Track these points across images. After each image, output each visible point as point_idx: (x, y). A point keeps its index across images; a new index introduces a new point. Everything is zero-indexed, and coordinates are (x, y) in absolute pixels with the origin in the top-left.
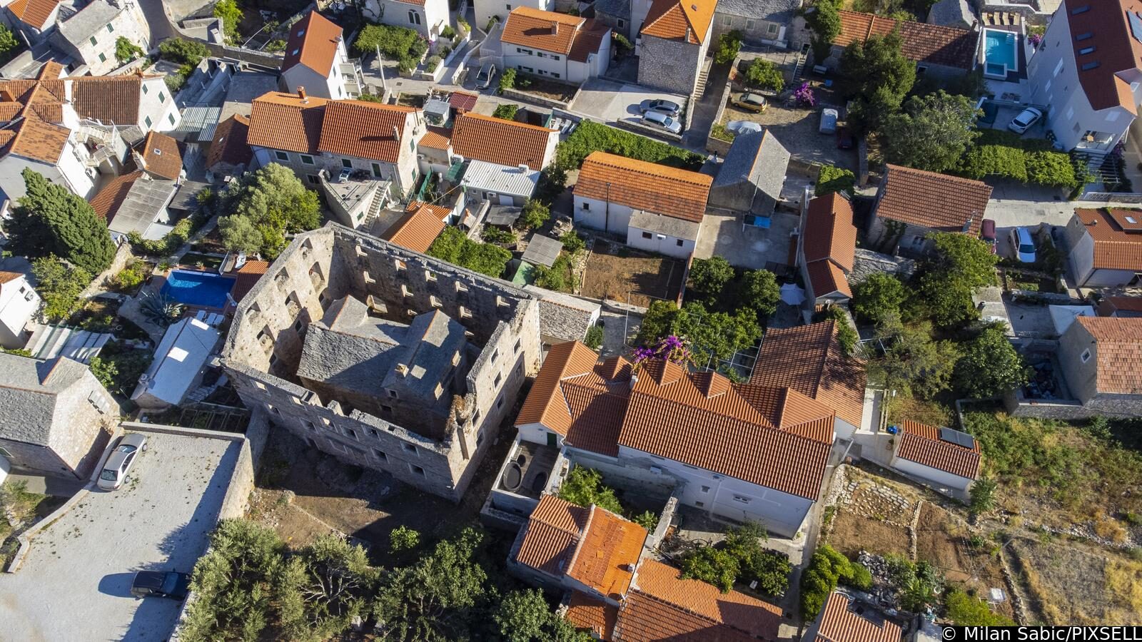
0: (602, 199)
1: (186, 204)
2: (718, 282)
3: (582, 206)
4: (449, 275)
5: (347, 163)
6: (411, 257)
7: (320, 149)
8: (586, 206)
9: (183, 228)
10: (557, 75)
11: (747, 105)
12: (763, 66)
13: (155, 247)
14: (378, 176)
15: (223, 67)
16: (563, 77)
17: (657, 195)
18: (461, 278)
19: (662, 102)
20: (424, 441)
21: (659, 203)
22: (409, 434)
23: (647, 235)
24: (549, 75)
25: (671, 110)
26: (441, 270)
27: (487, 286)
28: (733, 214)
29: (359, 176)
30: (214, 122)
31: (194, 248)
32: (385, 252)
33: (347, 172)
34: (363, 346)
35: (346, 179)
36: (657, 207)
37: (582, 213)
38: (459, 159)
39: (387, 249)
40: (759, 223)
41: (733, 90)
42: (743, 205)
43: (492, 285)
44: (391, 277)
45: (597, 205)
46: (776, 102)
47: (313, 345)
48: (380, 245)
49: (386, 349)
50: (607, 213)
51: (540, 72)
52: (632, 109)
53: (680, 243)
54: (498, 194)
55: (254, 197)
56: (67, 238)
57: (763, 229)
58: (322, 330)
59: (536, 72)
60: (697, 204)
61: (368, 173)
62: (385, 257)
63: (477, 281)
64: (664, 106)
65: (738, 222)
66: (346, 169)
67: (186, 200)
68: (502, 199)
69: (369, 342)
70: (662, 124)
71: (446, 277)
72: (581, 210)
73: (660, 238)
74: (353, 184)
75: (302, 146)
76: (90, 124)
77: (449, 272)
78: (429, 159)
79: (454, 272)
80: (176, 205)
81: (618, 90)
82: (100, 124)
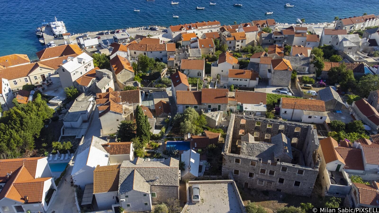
0: (291, 108)
1: (161, 124)
2: (343, 126)
3: (284, 112)
4: (278, 123)
5: (210, 106)
6: (263, 120)
7: (202, 102)
8: (285, 112)
9: (164, 130)
10: (246, 86)
11: (307, 87)
12: (306, 78)
13: (158, 136)
14: (219, 109)
15: (144, 92)
16: (247, 86)
17: (309, 106)
18: (283, 123)
19: (283, 88)
20: (307, 168)
21: (310, 108)
22: (301, 167)
23: (310, 117)
24: (243, 86)
25: (287, 90)
26: (275, 122)
27: (293, 124)
28: (328, 111)
29: (214, 110)
30: (153, 104)
31: (167, 136)
32: (254, 120)
33: (210, 109)
34: (262, 146)
35: (210, 111)
36: (310, 109)
37: (283, 115)
38: (239, 104)
39: (254, 119)
40: (338, 112)
41: (300, 85)
42: (332, 107)
43: (294, 124)
44: (253, 129)
45: (289, 111)
46: (314, 86)
47: (244, 148)
48: (252, 118)
49: (270, 146)
50: (293, 113)
51: (240, 85)
52: (273, 91)
53: (321, 118)
54: (256, 112)
55: (189, 116)
56: (143, 130)
57: (340, 114)
58: (246, 143)
59: (238, 86)
60: (322, 106)
61: (216, 109)
62: (254, 121)
63: (289, 124)
64: (284, 89)
65: (331, 112)
66: (210, 108)
67: (160, 123)
68: (257, 113)
69: (263, 145)
70: (287, 94)
71: (277, 124)
72: (283, 114)
73: (315, 117)
74: (213, 113)
75: (195, 102)
76: (125, 104)
77: (279, 122)
78: (230, 105)
79: (280, 122)
80: (158, 124)
81: (266, 87)
82: (128, 103)
